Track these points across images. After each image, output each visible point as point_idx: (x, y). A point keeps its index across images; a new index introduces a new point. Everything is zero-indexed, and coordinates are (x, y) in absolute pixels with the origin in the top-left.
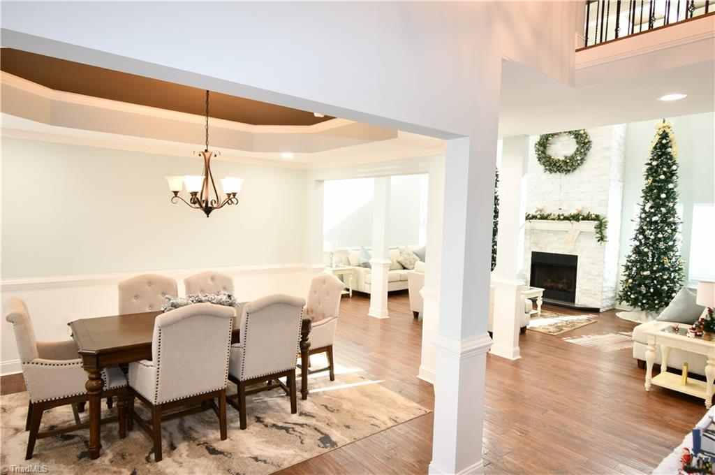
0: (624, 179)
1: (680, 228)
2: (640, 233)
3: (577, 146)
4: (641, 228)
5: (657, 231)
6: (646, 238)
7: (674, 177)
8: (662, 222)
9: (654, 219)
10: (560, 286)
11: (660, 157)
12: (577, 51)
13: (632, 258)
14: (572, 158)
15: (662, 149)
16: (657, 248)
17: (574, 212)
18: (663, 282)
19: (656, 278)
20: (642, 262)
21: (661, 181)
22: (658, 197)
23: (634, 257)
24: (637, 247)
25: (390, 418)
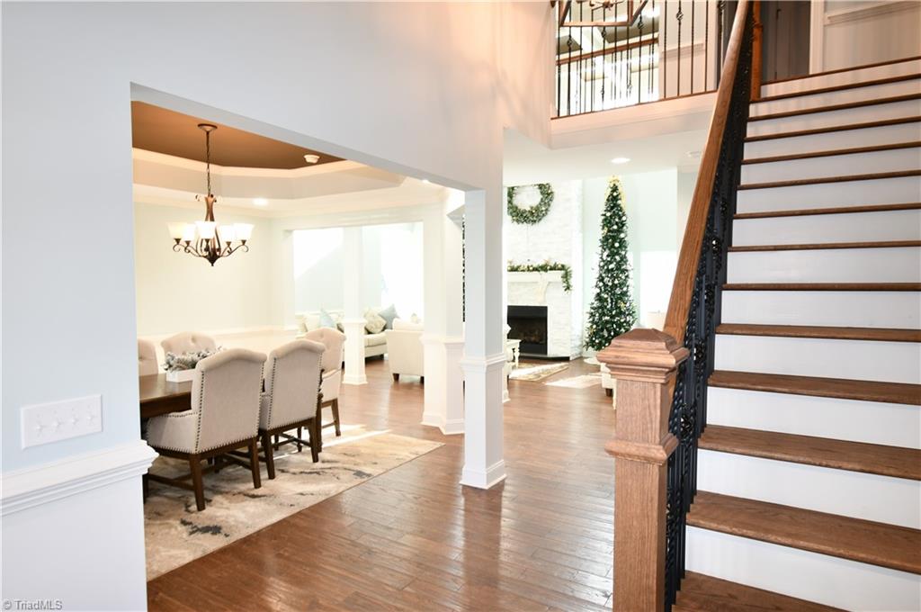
0: (583, 229)
1: (631, 274)
2: (600, 281)
3: (541, 196)
4: (601, 275)
5: (613, 278)
6: (605, 285)
7: (625, 228)
8: (617, 269)
9: (611, 266)
10: (533, 339)
11: (612, 208)
12: (552, 119)
13: (595, 305)
14: (537, 209)
15: (613, 201)
16: (614, 294)
17: (542, 263)
18: (621, 325)
19: (614, 322)
20: (602, 307)
21: (614, 231)
22: (613, 246)
23: (596, 304)
24: (598, 295)
25: (411, 453)
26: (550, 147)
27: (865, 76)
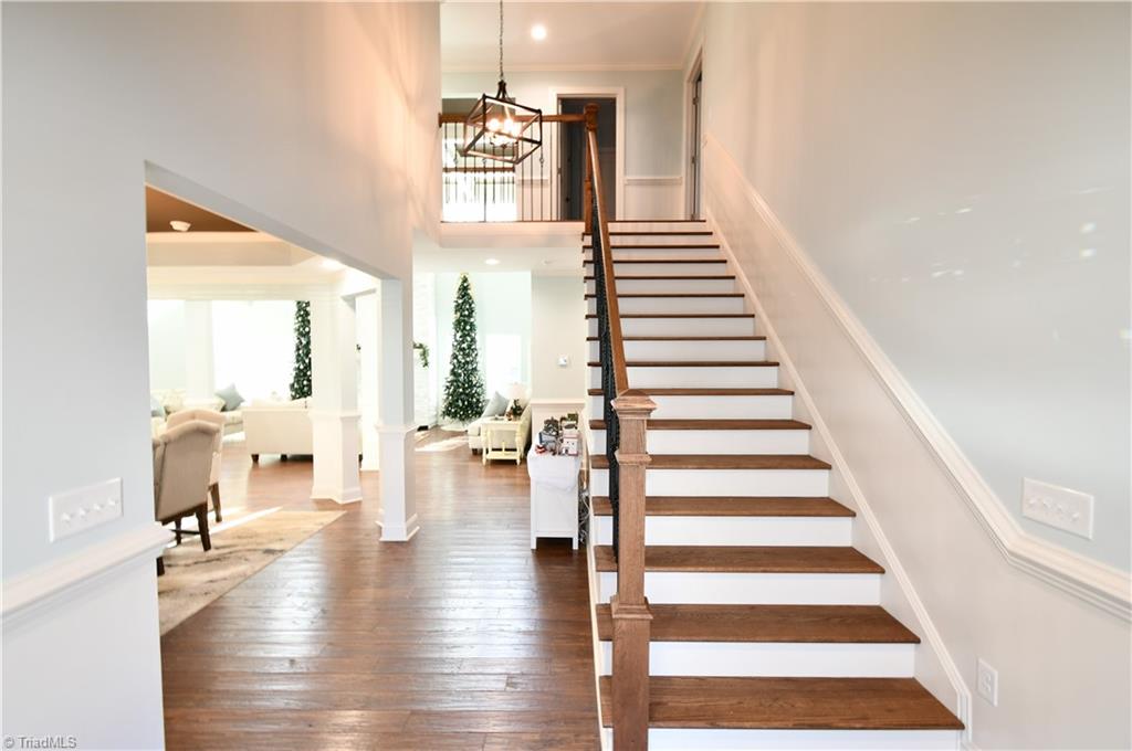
0: (437, 313)
1: (479, 353)
2: (454, 358)
4: (454, 353)
5: (465, 356)
6: (459, 362)
7: (474, 313)
8: (468, 348)
9: (463, 346)
11: (463, 296)
12: (442, 222)
15: (464, 290)
16: (466, 370)
18: (473, 396)
19: (467, 393)
20: (457, 381)
21: (465, 316)
22: (464, 328)
23: (451, 378)
24: (453, 370)
25: (316, 524)
26: (442, 245)
27: (657, 227)
